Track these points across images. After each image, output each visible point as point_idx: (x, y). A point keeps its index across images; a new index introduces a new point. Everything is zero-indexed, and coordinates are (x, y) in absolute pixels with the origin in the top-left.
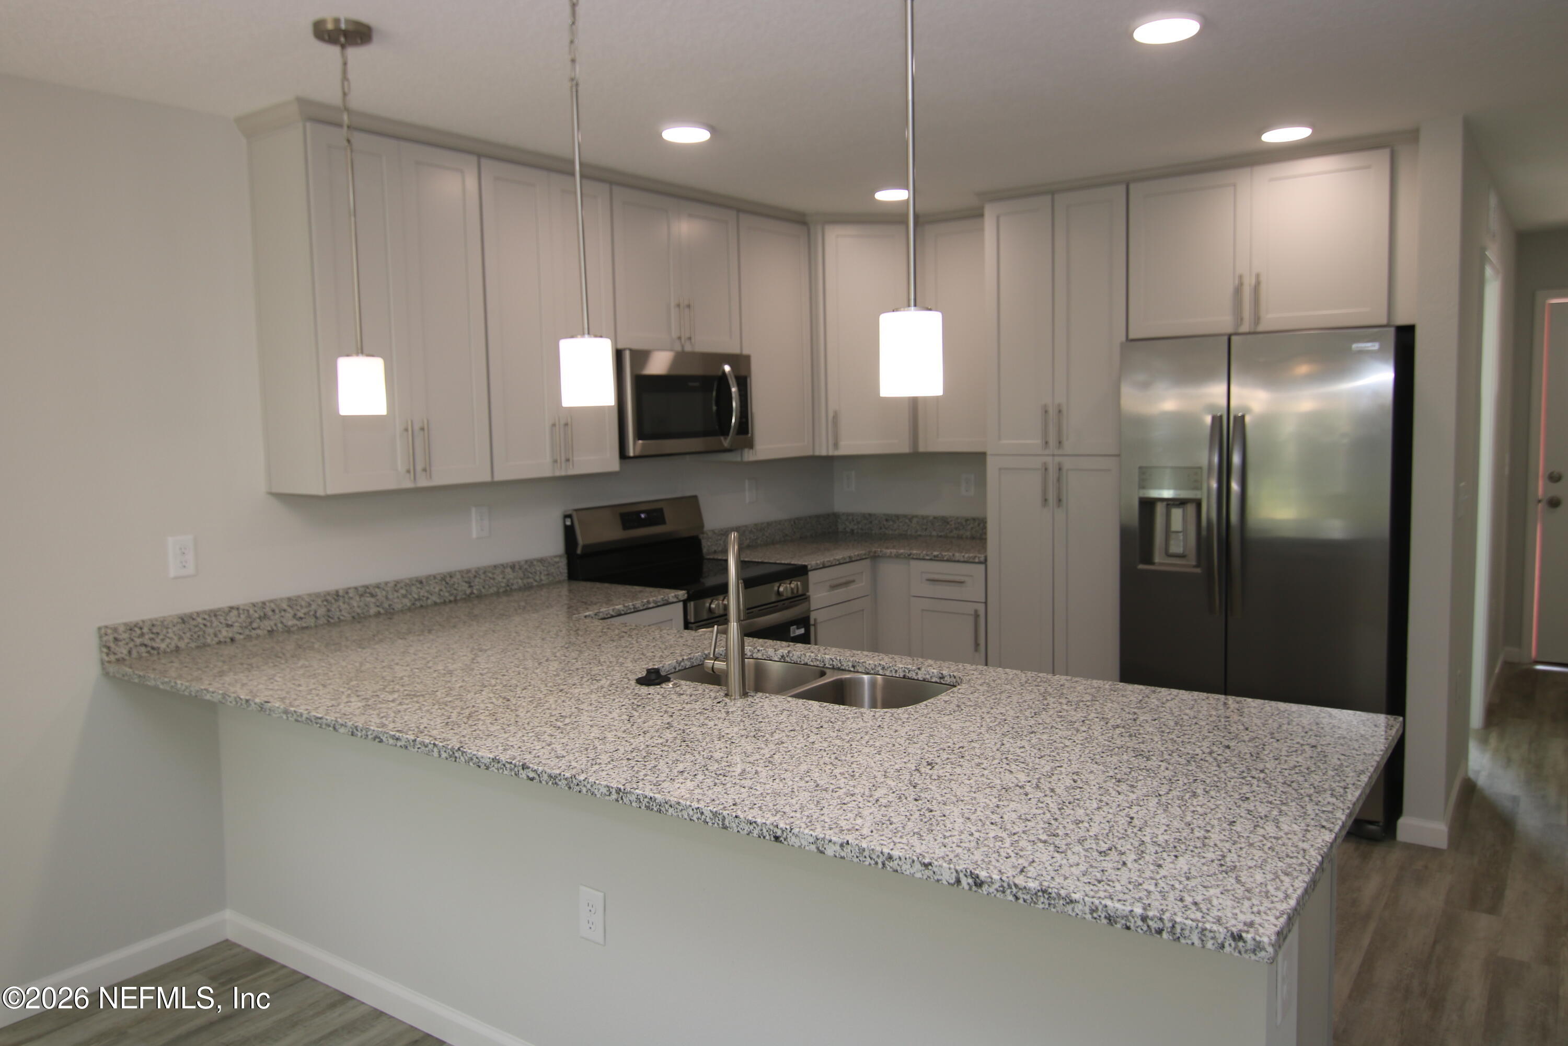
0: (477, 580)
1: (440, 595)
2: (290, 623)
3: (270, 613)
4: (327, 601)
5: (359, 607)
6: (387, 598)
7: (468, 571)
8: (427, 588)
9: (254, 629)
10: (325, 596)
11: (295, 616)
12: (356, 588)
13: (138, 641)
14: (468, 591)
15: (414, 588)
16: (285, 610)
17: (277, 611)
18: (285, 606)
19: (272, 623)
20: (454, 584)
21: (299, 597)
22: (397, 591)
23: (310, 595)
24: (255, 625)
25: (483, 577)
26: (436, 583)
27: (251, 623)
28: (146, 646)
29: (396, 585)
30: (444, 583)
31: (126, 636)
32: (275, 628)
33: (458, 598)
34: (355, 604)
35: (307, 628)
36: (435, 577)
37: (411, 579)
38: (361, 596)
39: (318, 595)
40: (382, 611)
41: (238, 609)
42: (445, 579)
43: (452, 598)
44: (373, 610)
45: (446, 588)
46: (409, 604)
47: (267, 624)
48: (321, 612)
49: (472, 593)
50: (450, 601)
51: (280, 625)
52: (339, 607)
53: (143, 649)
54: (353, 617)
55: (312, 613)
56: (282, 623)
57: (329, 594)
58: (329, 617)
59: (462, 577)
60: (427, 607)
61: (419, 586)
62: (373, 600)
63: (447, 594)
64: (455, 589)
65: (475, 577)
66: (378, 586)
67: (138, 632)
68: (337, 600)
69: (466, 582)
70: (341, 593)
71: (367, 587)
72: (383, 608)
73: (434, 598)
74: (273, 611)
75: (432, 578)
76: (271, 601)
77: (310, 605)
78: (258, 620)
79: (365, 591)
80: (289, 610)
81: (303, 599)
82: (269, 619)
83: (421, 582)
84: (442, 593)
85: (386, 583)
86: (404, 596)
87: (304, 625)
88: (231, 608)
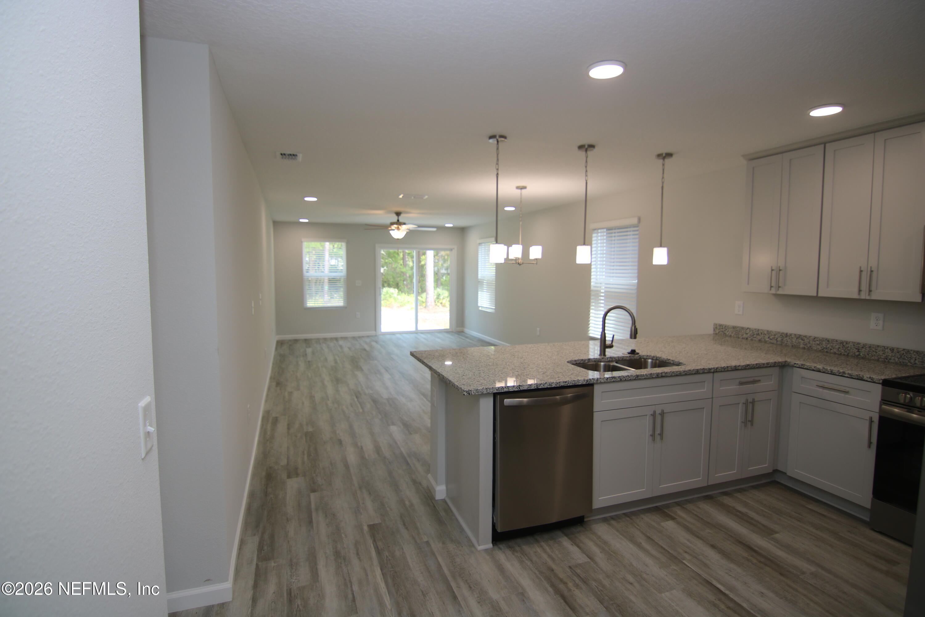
0: (864, 349)
1: (838, 349)
2: (767, 339)
3: (760, 334)
4: (782, 335)
5: (795, 342)
6: (809, 342)
7: (858, 344)
8: (832, 345)
9: (754, 337)
10: (781, 334)
11: (769, 337)
12: (795, 335)
13: (721, 330)
14: (857, 353)
15: (824, 343)
16: (766, 335)
17: (763, 334)
18: (766, 332)
19: (761, 337)
20: (848, 347)
21: (771, 331)
22: (815, 341)
23: (776, 332)
24: (755, 336)
25: (868, 349)
26: (837, 344)
27: (753, 335)
28: (723, 332)
29: (814, 339)
30: (842, 345)
31: (718, 327)
32: (761, 340)
33: (850, 355)
34: (794, 341)
35: (773, 343)
36: (837, 341)
37: (823, 338)
38: (797, 338)
39: (779, 333)
40: (806, 348)
41: (750, 329)
42: (843, 343)
43: (846, 354)
44: (802, 346)
45: (842, 347)
46: (820, 349)
47: (759, 337)
48: (779, 339)
49: (859, 355)
50: (844, 355)
51: (763, 339)
52: (787, 339)
53: (722, 333)
54: (792, 346)
55: (776, 338)
56: (764, 338)
57: (783, 333)
58: (782, 342)
59: (854, 345)
60: (831, 353)
61: (827, 342)
62: (802, 342)
63: (843, 351)
64: (848, 350)
65: (863, 347)
66: (806, 336)
67: (721, 327)
68: (786, 337)
69: (856, 348)
70: (788, 334)
71: (800, 335)
72: (807, 346)
73: (835, 350)
74: (761, 333)
75: (835, 340)
76: (761, 330)
77: (775, 335)
78: (756, 335)
79: (799, 337)
80: (767, 335)
81: (772, 332)
82: (760, 335)
83: (828, 341)
84: (840, 349)
85: (810, 337)
86: (818, 345)
87: (772, 342)
88: (748, 328)
